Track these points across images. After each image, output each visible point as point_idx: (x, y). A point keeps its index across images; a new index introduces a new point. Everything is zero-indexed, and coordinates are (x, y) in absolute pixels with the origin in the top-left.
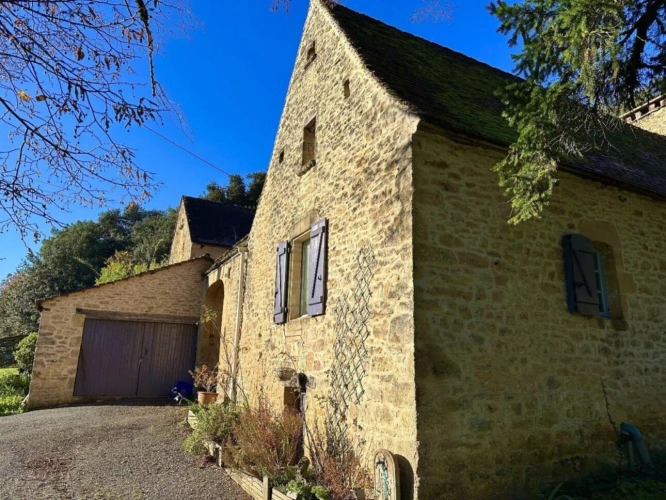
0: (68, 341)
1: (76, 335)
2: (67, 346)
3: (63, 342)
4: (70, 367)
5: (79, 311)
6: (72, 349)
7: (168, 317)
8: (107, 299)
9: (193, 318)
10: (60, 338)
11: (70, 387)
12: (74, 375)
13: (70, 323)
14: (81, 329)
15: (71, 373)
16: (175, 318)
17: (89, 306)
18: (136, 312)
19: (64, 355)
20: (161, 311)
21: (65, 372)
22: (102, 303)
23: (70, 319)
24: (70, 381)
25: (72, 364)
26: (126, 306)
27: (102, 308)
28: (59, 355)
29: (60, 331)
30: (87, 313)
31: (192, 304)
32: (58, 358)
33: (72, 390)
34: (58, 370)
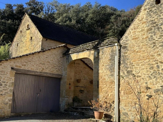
0: (8, 84)
1: (11, 81)
2: (7, 87)
3: (6, 85)
4: (9, 98)
5: (12, 68)
6: (10, 88)
7: (50, 74)
8: (25, 63)
9: (60, 75)
10: (4, 82)
11: (9, 108)
12: (11, 102)
13: (8, 75)
14: (13, 78)
15: (10, 101)
16: (53, 74)
17: (17, 66)
18: (37, 71)
19: (6, 91)
20: (47, 71)
21: (7, 100)
22: (23, 65)
23: (9, 73)
24: (10, 105)
25: (10, 96)
26: (33, 68)
27: (23, 68)
28: (4, 91)
29: (4, 79)
30: (17, 70)
31: (59, 68)
32: (4, 93)
33: (10, 110)
34: (4, 99)
